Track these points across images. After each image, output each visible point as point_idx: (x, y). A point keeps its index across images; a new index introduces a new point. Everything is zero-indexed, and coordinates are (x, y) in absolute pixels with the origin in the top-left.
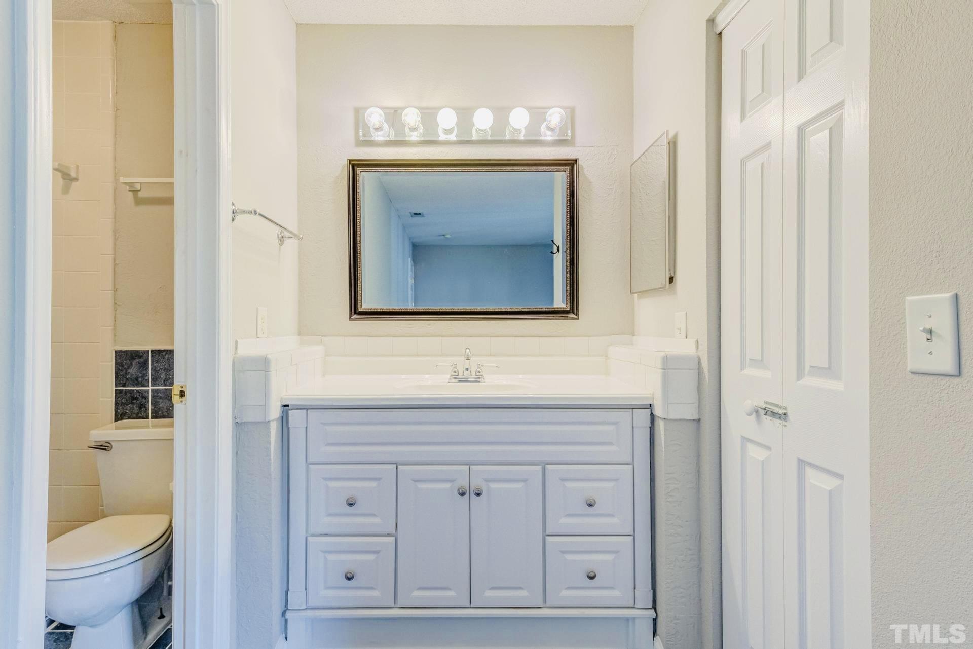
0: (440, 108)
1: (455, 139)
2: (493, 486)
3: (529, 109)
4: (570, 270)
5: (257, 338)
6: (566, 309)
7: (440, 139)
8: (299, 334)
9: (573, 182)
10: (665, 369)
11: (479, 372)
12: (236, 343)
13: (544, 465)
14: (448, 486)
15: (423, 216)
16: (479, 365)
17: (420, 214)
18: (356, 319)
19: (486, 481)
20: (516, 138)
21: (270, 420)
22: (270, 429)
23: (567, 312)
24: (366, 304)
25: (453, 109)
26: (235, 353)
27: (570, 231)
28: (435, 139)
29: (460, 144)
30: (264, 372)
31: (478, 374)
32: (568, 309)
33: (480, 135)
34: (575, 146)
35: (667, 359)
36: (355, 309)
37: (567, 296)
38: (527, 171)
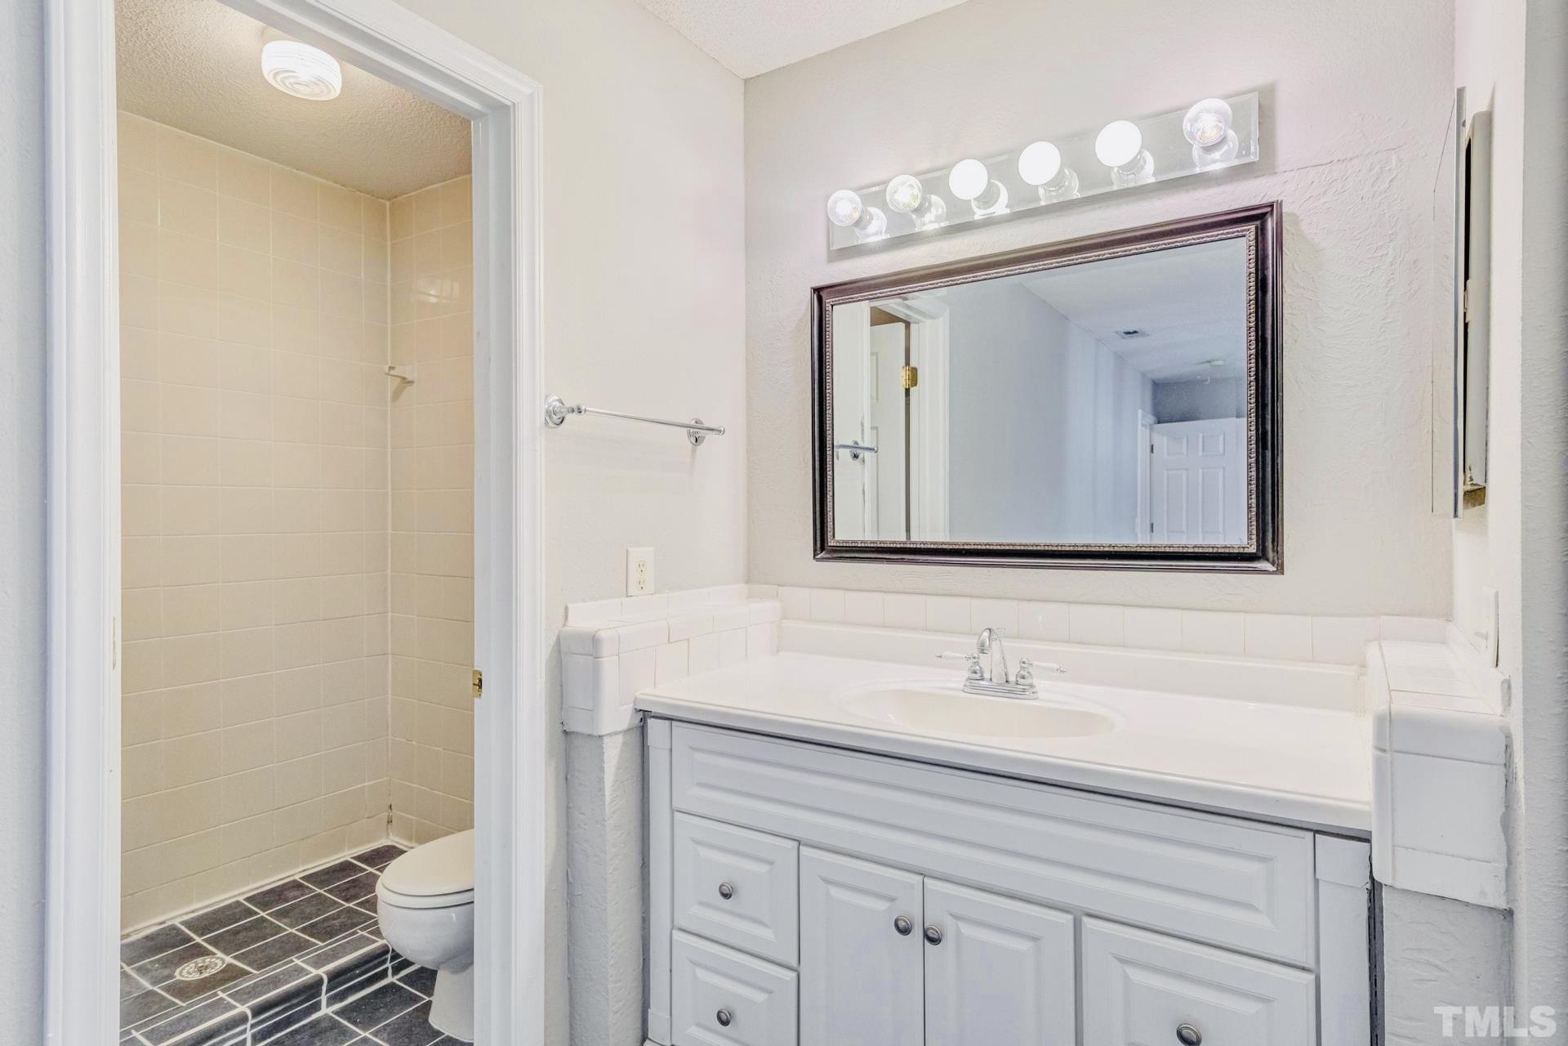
0: (949, 167)
1: (1008, 211)
2: (967, 930)
3: (1137, 120)
4: (1257, 460)
5: (627, 596)
6: (1246, 551)
7: (977, 217)
8: (748, 581)
9: (1264, 258)
10: (1384, 751)
11: (1023, 677)
12: (566, 609)
13: (1079, 916)
14: (882, 906)
15: (1144, 334)
16: (1024, 663)
17: (1135, 332)
18: (823, 559)
19: (957, 917)
20: (1132, 185)
21: (603, 734)
22: (603, 748)
23: (1251, 558)
24: (844, 531)
25: (980, 159)
26: (564, 625)
27: (1257, 371)
28: (971, 220)
29: (1019, 218)
30: (592, 657)
31: (1021, 681)
32: (1253, 549)
33: (1054, 194)
34: (1276, 173)
35: (1391, 722)
36: (823, 544)
37: (1249, 519)
38: (1147, 252)
